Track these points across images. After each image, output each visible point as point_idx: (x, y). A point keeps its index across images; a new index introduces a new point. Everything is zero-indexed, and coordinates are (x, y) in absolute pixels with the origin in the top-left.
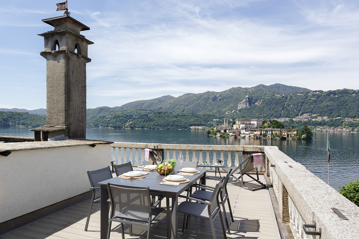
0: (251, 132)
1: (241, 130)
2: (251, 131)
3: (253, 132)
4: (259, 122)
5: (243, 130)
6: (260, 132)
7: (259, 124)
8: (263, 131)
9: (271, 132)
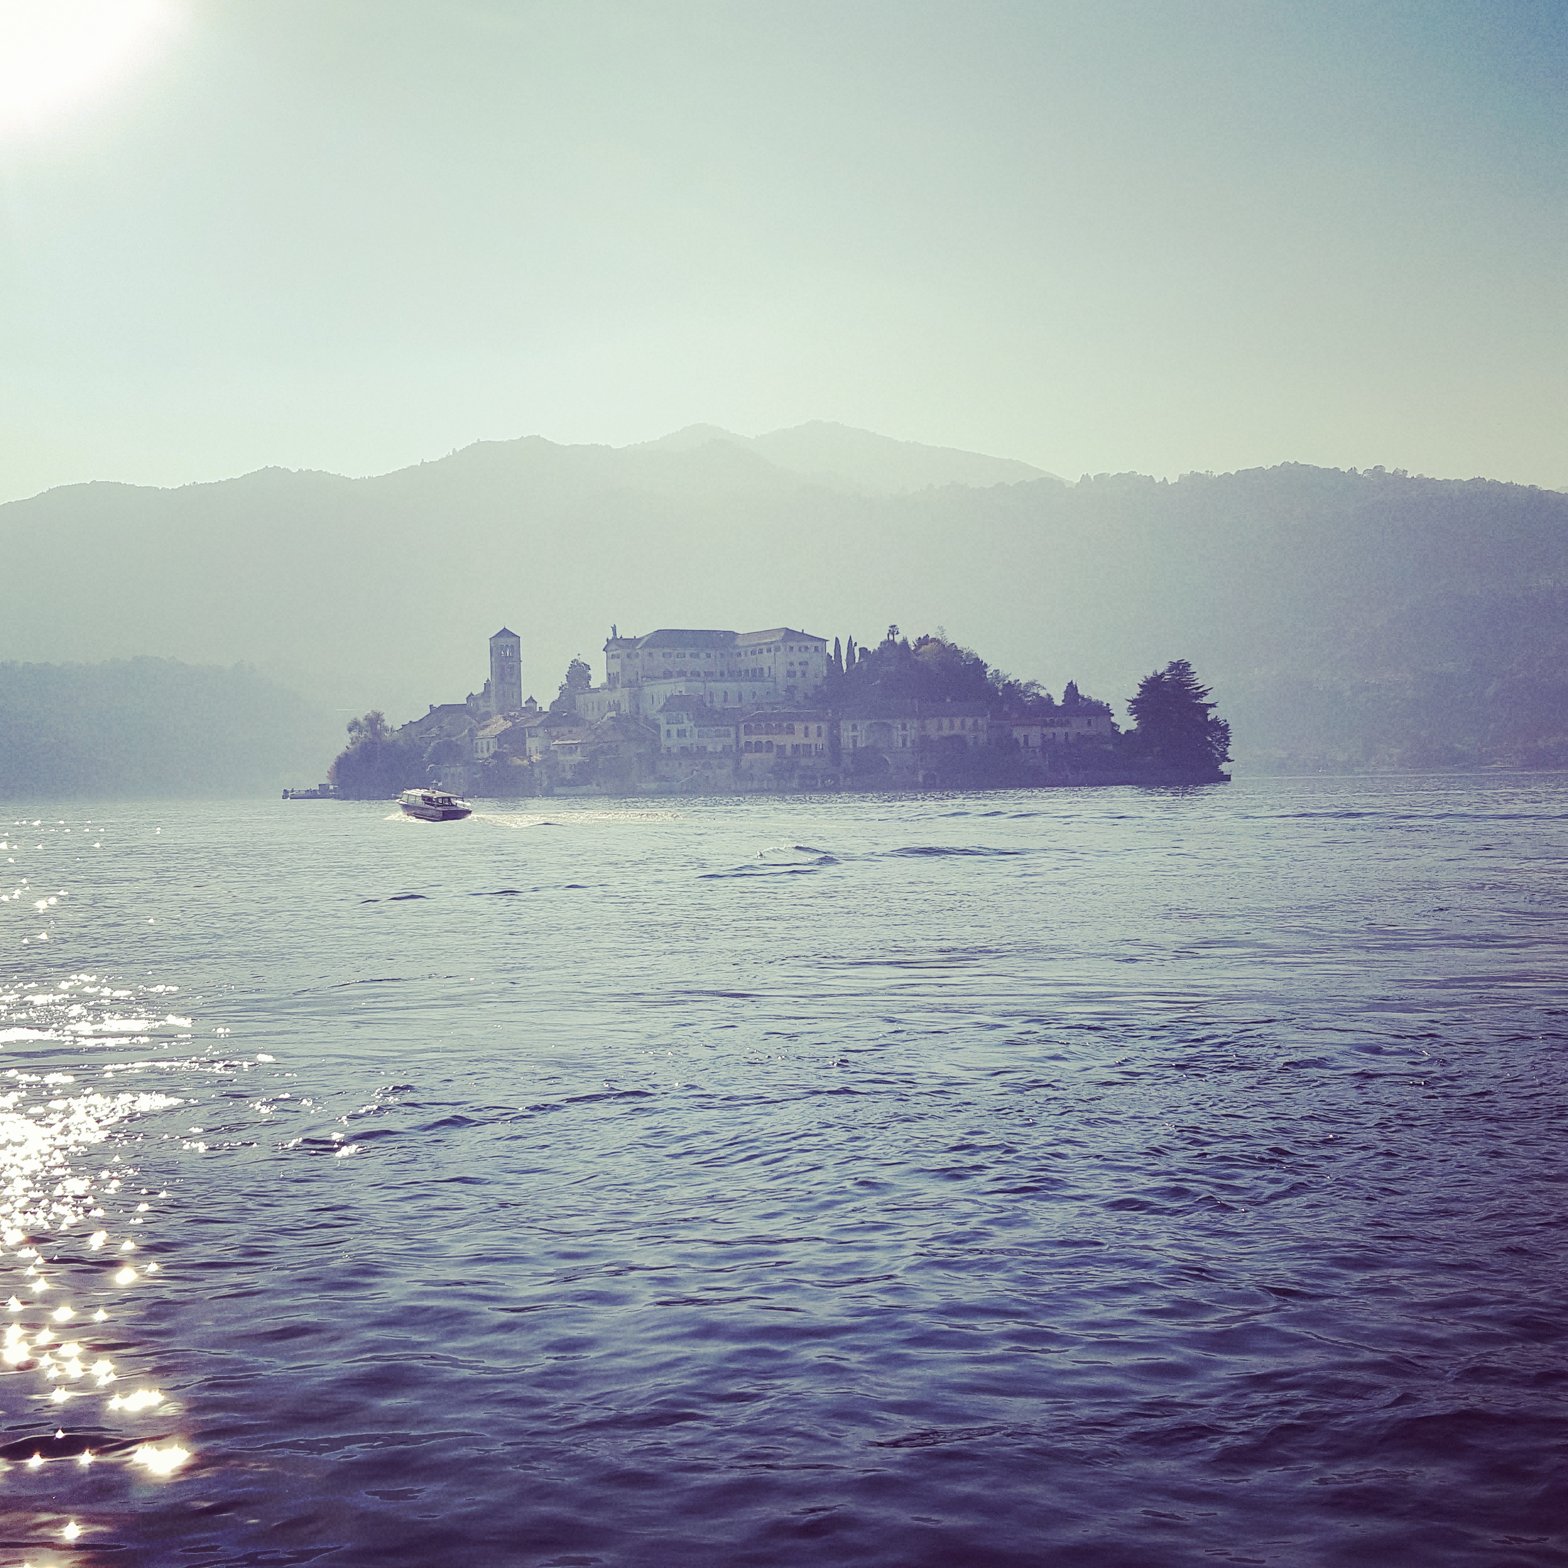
0: (753, 739)
1: (664, 728)
2: (748, 731)
3: (763, 738)
4: (805, 656)
6: (823, 735)
7: (804, 674)
8: (850, 728)
9: (912, 733)
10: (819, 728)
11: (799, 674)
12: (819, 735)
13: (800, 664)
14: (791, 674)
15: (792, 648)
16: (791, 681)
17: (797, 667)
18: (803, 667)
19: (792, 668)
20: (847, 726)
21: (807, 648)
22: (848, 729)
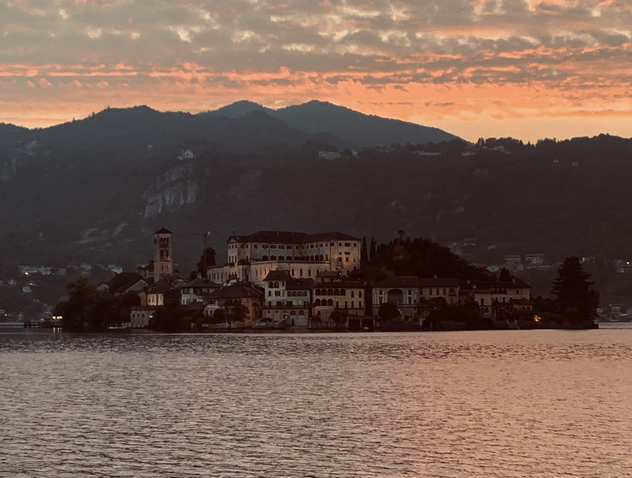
2: (318, 293)
3: (327, 298)
5: (273, 290)
6: (363, 296)
7: (347, 260)
9: (415, 296)
11: (344, 259)
12: (360, 296)
13: (345, 254)
14: (340, 259)
15: (340, 245)
16: (340, 263)
17: (343, 256)
18: (347, 256)
19: (340, 256)
20: (375, 291)
21: (349, 245)
22: (377, 293)
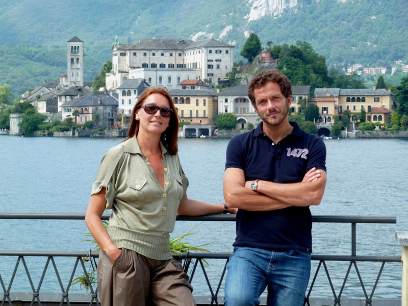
6: (207, 104)
7: (218, 67)
8: (224, 100)
10: (205, 100)
11: (215, 67)
12: (205, 104)
13: (216, 60)
14: (210, 67)
15: (210, 52)
16: (210, 71)
17: (214, 64)
18: (218, 63)
19: (210, 63)
20: (221, 100)
21: (221, 52)
22: (222, 102)
